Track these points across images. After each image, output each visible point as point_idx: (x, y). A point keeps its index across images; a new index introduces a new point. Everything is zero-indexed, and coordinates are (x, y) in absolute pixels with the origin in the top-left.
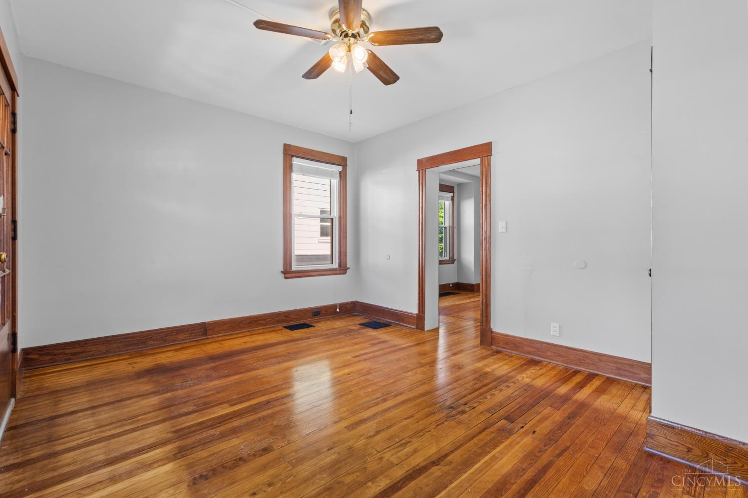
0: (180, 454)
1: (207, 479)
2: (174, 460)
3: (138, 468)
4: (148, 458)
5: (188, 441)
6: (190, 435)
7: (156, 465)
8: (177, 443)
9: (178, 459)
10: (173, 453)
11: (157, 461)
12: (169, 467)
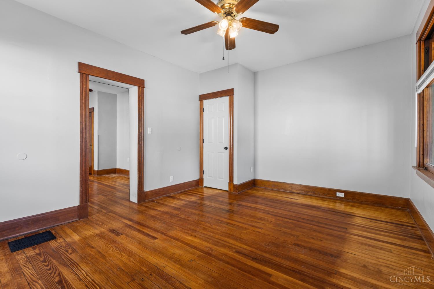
0: (333, 272)
1: (331, 254)
2: (338, 271)
3: (359, 283)
4: (350, 284)
5: (321, 275)
6: (317, 278)
7: (348, 277)
8: (329, 279)
9: (336, 270)
10: (336, 275)
11: (347, 278)
12: (343, 271)
